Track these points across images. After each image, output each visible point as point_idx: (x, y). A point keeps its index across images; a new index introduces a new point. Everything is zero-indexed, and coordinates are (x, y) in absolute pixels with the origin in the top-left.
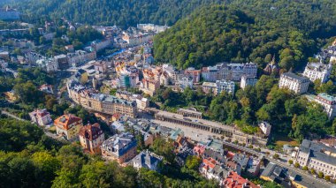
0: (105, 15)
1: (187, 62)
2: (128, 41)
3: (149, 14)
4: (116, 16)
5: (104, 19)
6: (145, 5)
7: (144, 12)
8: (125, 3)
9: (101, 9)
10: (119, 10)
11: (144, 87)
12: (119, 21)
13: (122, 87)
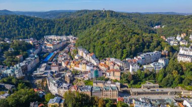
0: (19, 31)
1: (124, 55)
2: (52, 47)
3: (50, 29)
4: (27, 32)
5: (19, 34)
6: (45, 24)
7: (46, 28)
8: (31, 23)
9: (15, 28)
10: (28, 28)
11: (110, 76)
12: (31, 35)
13: (92, 79)
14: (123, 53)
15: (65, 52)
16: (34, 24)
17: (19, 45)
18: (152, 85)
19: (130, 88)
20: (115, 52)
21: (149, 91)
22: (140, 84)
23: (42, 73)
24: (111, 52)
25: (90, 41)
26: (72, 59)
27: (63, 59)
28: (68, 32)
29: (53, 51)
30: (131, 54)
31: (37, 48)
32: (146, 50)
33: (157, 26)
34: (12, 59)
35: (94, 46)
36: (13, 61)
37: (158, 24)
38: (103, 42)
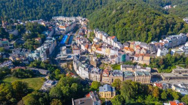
0: (27, 12)
1: (150, 39)
2: (65, 29)
3: (57, 10)
4: (35, 13)
5: (28, 15)
6: (52, 4)
7: (53, 9)
8: (38, 3)
9: (22, 9)
10: (35, 8)
11: (138, 60)
12: (39, 16)
13: (119, 63)
14: (148, 35)
15: (81, 35)
16: (41, 3)
17: (34, 27)
18: (183, 69)
19: (161, 72)
20: (139, 34)
21: (181, 75)
22: (170, 68)
23: (66, 57)
24: (135, 35)
25: (108, 23)
26: (91, 43)
27: (82, 42)
28: (76, 13)
29: (66, 33)
30: (156, 37)
31: (51, 30)
32: (170, 32)
33: (167, 6)
34: (32, 42)
35: (114, 29)
36: (34, 44)
37: (168, 4)
38: (125, 24)
